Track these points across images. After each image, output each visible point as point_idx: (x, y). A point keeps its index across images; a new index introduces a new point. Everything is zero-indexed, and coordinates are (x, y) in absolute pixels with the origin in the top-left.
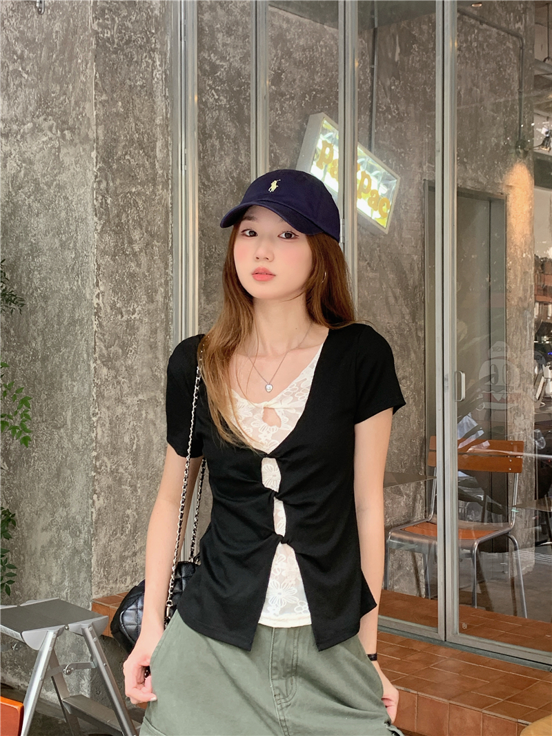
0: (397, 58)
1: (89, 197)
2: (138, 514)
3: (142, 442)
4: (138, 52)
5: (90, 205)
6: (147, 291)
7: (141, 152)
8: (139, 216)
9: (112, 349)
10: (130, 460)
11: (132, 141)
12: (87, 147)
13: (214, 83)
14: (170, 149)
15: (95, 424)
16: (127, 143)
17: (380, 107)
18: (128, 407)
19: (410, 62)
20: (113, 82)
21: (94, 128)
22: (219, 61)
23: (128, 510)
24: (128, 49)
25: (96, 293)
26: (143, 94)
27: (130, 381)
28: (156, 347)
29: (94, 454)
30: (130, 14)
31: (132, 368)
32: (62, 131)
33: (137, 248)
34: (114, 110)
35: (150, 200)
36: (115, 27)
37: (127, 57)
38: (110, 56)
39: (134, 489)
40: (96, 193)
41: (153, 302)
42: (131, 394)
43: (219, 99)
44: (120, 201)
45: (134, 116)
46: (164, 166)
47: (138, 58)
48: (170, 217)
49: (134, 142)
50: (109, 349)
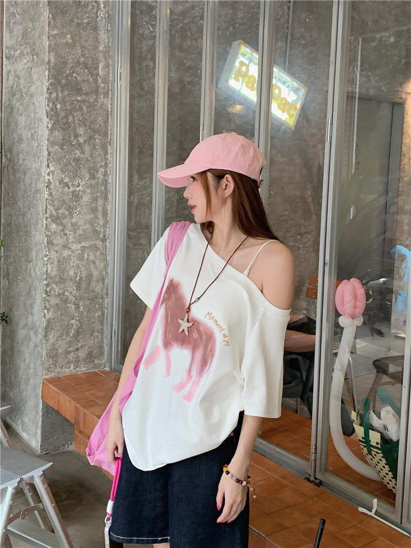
1: (44, 102)
2: (80, 323)
3: (84, 275)
5: (44, 109)
6: (89, 169)
7: (86, 71)
8: (84, 117)
9: (61, 211)
10: (74, 287)
11: (78, 63)
12: (44, 68)
14: (111, 68)
15: (46, 263)
16: (74, 65)
17: (295, 35)
18: (73, 251)
20: (63, 21)
21: (47, 54)
23: (72, 321)
25: (47, 172)
26: (89, 28)
27: (75, 233)
28: (97, 210)
29: (45, 282)
31: (77, 224)
33: (81, 140)
34: (64, 41)
35: (92, 106)
37: (75, 2)
38: (61, 1)
39: (77, 307)
40: (48, 101)
41: (94, 178)
42: (75, 242)
43: (154, 31)
44: (68, 106)
45: (81, 45)
46: (105, 81)
47: (85, 2)
48: (110, 118)
49: (80, 64)
50: (58, 211)
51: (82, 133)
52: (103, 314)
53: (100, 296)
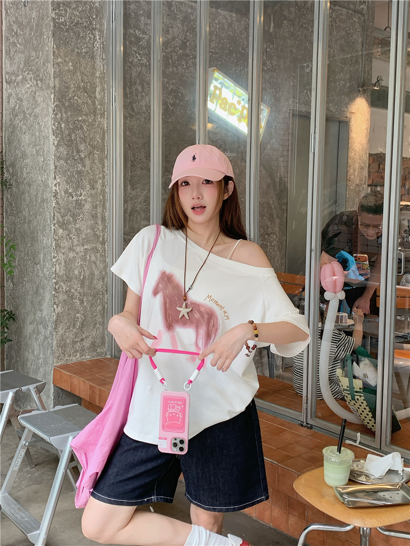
0: (271, 30)
1: (50, 123)
2: (84, 316)
3: (87, 274)
4: (83, 30)
5: (51, 128)
6: (90, 181)
7: (85, 94)
8: (84, 135)
9: (66, 218)
10: (79, 285)
11: (79, 88)
12: (49, 92)
13: (137, 50)
14: (106, 92)
15: (55, 263)
16: (76, 89)
18: (77, 253)
19: (281, 32)
20: (66, 50)
21: (53, 79)
22: (141, 35)
23: (77, 315)
24: (77, 29)
25: (54, 184)
26: (87, 57)
27: (78, 237)
28: (97, 217)
29: (54, 281)
30: (77, 6)
31: (80, 229)
32: (37, 81)
33: (83, 156)
34: (67, 68)
35: (91, 125)
36: (68, 15)
37: (76, 34)
38: (64, 34)
39: (82, 302)
40: (54, 121)
41: (94, 189)
42: (79, 245)
43: (141, 59)
44: (71, 125)
45: (81, 71)
46: (102, 103)
47: (83, 34)
48: (106, 135)
49: (80, 88)
50: (64, 218)
51: (83, 149)
52: (104, 308)
53: (101, 293)
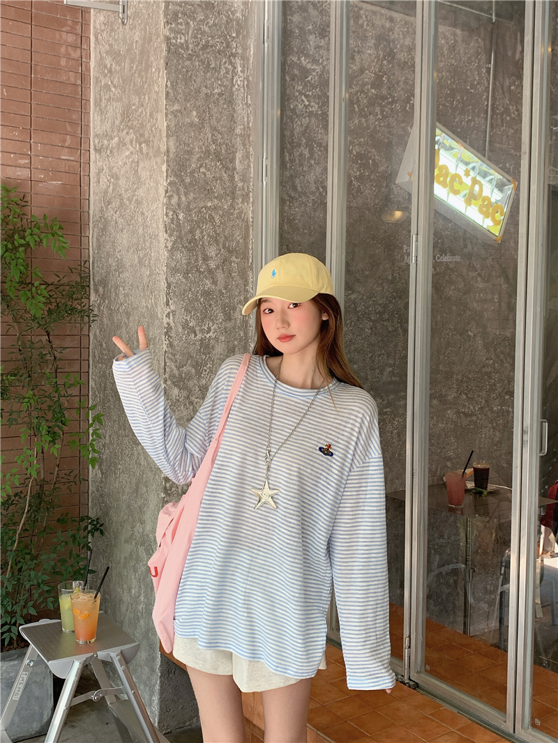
0: (517, 56)
1: (160, 213)
4: (216, 57)
5: (161, 220)
6: (223, 307)
7: (218, 164)
8: (215, 231)
9: (184, 369)
11: (208, 153)
12: (159, 160)
13: (303, 89)
14: (252, 160)
16: (202, 155)
17: (498, 109)
20: (187, 90)
21: (165, 139)
22: (310, 64)
24: (205, 55)
25: (166, 313)
26: (222, 102)
30: (207, 17)
32: (140, 144)
33: (212, 265)
34: (188, 120)
35: (227, 214)
36: (190, 32)
37: (203, 63)
38: (183, 63)
40: (167, 208)
41: (230, 320)
43: (309, 105)
44: (194, 216)
45: (211, 126)
46: (244, 179)
47: (216, 64)
48: (251, 231)
49: (210, 154)
50: (181, 369)
